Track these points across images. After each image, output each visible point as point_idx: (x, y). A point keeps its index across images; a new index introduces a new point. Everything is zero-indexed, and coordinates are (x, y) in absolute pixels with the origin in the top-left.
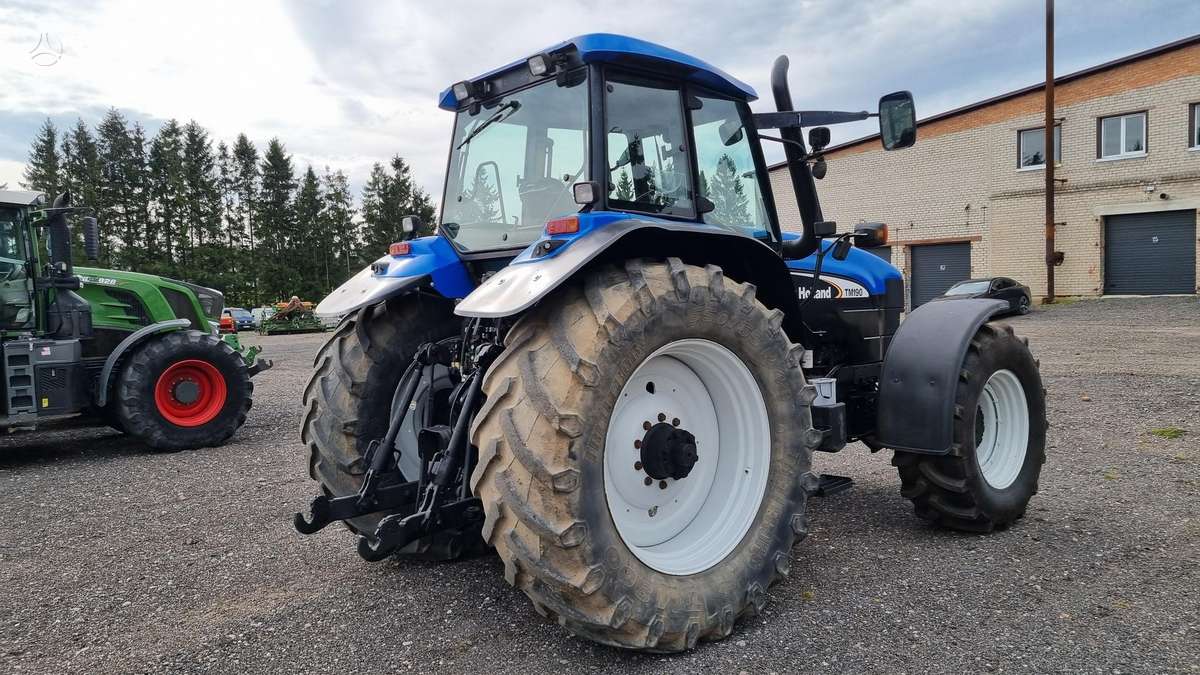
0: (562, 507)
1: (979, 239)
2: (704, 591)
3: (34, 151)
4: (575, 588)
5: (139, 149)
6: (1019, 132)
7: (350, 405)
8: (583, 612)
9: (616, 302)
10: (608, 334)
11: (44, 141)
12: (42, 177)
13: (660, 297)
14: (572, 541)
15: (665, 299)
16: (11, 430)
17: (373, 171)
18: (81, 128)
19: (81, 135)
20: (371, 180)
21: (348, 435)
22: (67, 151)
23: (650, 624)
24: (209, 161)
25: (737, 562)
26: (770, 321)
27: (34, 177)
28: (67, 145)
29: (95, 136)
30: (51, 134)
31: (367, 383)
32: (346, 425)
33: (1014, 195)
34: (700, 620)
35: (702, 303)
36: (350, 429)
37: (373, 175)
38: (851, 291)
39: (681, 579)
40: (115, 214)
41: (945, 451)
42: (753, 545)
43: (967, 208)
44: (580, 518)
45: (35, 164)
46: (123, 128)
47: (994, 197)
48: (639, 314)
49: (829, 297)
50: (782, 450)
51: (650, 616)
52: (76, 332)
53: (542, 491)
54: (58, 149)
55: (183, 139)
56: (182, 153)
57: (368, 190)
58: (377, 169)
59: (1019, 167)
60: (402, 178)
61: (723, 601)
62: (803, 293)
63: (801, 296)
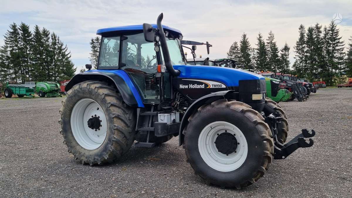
2: (87, 154)
25: (96, 151)
38: (215, 86)
61: (89, 157)
62: (191, 86)
63: (191, 87)
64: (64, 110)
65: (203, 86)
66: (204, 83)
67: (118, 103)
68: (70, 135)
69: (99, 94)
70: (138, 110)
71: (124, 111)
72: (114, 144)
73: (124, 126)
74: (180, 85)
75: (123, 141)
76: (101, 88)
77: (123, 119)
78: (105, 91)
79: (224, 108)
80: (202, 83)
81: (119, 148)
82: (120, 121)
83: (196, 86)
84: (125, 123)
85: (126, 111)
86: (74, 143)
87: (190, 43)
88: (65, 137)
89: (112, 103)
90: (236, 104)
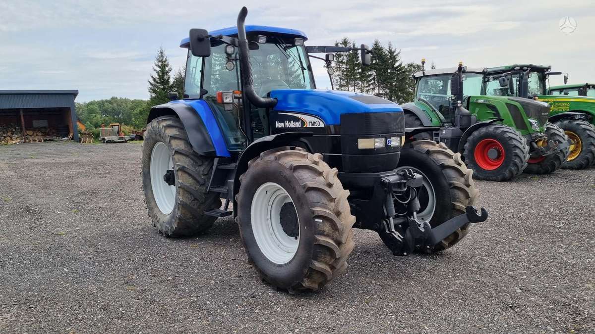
2: (162, 219)
25: (168, 217)
38: (313, 123)
49: (300, 126)
52: (459, 124)
63: (287, 125)
64: (143, 157)
65: (298, 125)
66: (301, 120)
67: (186, 149)
68: (150, 192)
69: (166, 136)
70: (216, 160)
71: (194, 161)
72: (180, 209)
73: (192, 184)
74: (276, 122)
75: (194, 205)
76: (169, 126)
77: (190, 172)
78: (173, 132)
79: (272, 161)
80: (296, 120)
81: (189, 215)
82: (186, 176)
83: (292, 124)
84: (194, 178)
85: (197, 161)
86: (153, 204)
87: (321, 49)
88: (146, 195)
89: (176, 149)
90: (292, 155)
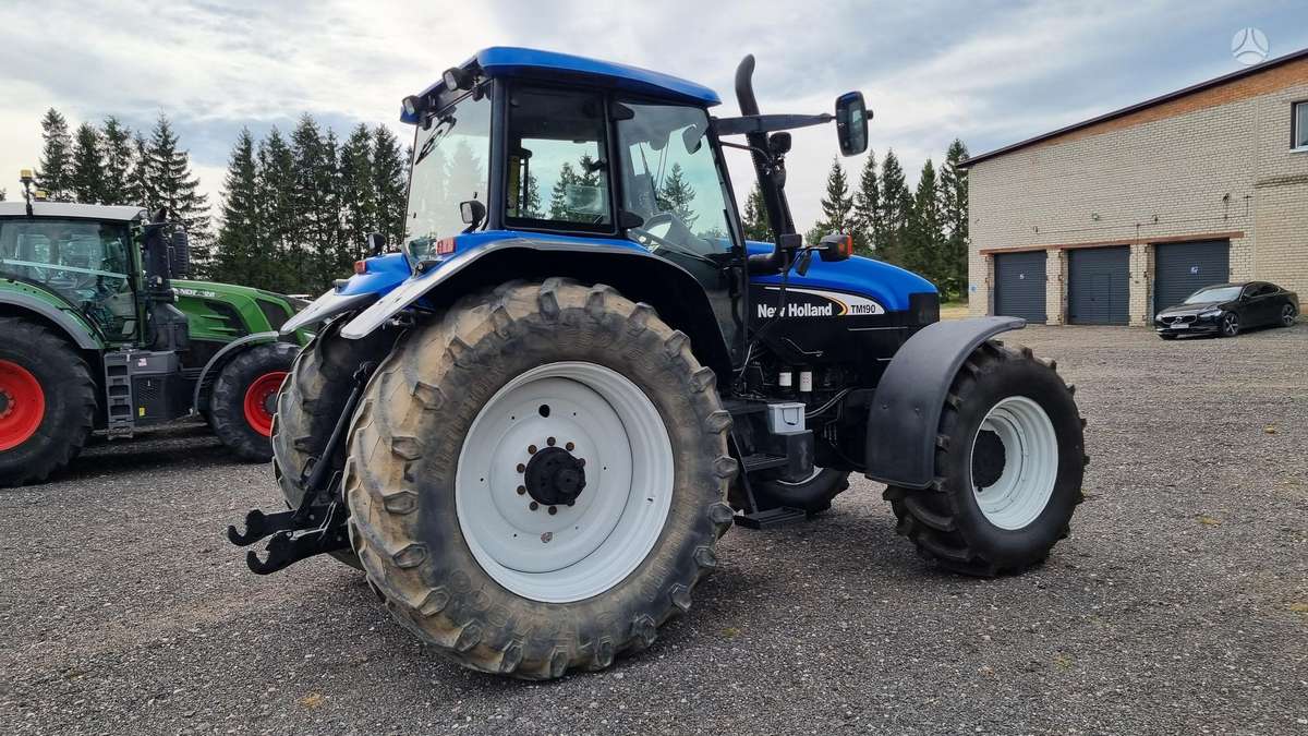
0: (397, 528)
1: (1240, 235)
2: (579, 619)
3: (233, 160)
4: (414, 609)
5: (331, 155)
6: (1294, 104)
7: (302, 422)
8: (431, 633)
9: (471, 325)
10: (453, 356)
11: (242, 150)
12: (240, 186)
13: (521, 320)
14: (408, 562)
15: (527, 321)
16: (110, 438)
17: (562, 170)
18: (275, 136)
19: (276, 142)
20: (560, 180)
21: (300, 451)
22: (263, 159)
23: (505, 649)
24: (398, 165)
25: (625, 593)
26: (666, 343)
27: (233, 186)
28: (263, 152)
29: (289, 142)
30: (248, 142)
31: (320, 401)
32: (297, 442)
33: (1286, 181)
34: (570, 649)
35: (577, 325)
36: (302, 446)
37: (563, 174)
38: (859, 308)
39: (552, 606)
40: (307, 222)
41: (926, 485)
42: (646, 575)
43: (1225, 198)
44: (418, 540)
45: (233, 173)
46: (316, 134)
47: (1260, 185)
48: (494, 337)
49: (830, 314)
50: (686, 480)
51: (508, 639)
52: (172, 344)
53: (380, 512)
54: (254, 156)
55: (372, 143)
56: (371, 158)
57: (556, 190)
58: (567, 168)
59: (1293, 146)
60: (590, 178)
61: (600, 631)
62: (795, 309)
63: (793, 313)
66: (831, 301)
74: (760, 306)
83: (808, 311)
